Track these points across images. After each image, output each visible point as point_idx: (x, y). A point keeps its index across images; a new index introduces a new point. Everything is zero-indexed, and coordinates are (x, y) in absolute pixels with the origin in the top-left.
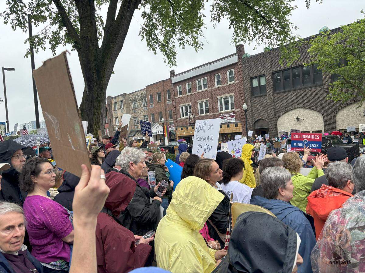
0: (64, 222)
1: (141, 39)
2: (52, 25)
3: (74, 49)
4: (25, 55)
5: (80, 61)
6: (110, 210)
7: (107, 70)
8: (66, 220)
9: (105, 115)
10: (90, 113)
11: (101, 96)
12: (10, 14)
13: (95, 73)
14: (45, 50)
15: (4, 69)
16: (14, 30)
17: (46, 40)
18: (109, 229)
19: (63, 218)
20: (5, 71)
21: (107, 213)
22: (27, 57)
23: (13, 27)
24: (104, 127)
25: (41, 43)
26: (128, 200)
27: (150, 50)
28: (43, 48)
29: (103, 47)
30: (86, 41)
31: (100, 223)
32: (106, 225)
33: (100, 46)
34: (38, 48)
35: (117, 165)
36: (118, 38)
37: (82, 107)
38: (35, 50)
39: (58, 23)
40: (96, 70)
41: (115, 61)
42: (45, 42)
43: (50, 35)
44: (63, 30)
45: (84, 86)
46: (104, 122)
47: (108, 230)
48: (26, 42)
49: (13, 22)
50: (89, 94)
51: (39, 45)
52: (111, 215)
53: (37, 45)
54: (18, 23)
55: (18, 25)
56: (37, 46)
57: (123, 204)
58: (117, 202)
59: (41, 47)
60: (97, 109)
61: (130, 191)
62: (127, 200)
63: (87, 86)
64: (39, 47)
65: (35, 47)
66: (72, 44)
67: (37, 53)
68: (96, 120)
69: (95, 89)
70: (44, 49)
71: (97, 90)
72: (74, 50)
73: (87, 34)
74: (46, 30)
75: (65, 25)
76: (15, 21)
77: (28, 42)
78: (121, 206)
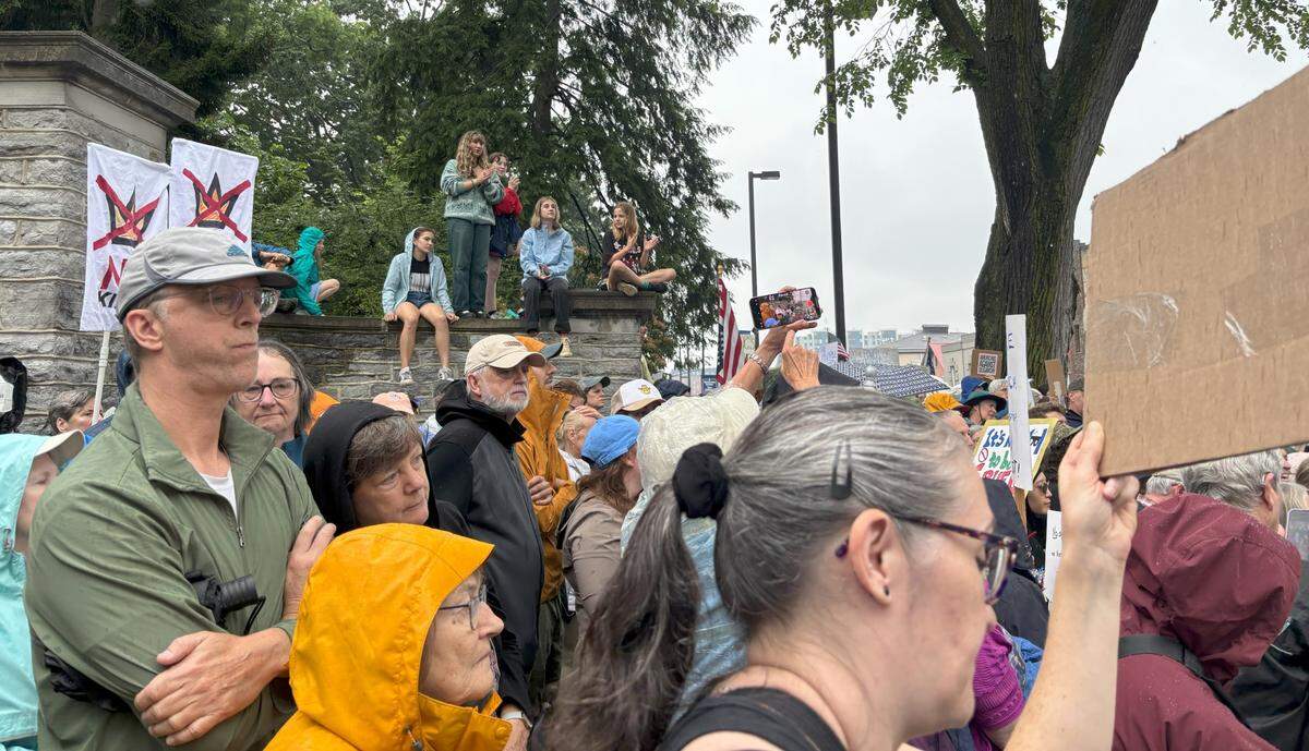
0: (994, 671)
1: (1212, 11)
2: (897, 20)
3: (963, 84)
4: (816, 128)
5: (982, 122)
6: (1193, 652)
7: (1079, 142)
8: (1002, 665)
9: (1069, 304)
10: (1016, 300)
11: (1055, 238)
12: (784, 13)
13: (1034, 156)
14: (870, 106)
15: (752, 176)
16: (794, 56)
17: (876, 73)
18: (1203, 730)
19: (993, 657)
20: (756, 180)
21: (1183, 662)
22: (821, 132)
23: (791, 48)
24: (1065, 349)
25: (861, 85)
26: (1271, 623)
27: (1254, 47)
28: (865, 99)
29: (1064, 63)
30: (1007, 51)
31: (1159, 697)
32: (1187, 708)
33: (1051, 61)
34: (852, 101)
35: (1154, 492)
36: (1122, 22)
37: (986, 279)
38: (841, 110)
39: (915, 10)
40: (1038, 146)
41: (1109, 110)
42: (873, 79)
43: (890, 53)
44: (931, 29)
45: (994, 204)
46: (1065, 331)
47: (1199, 733)
48: (817, 91)
49: (792, 33)
50: (1014, 231)
51: (854, 92)
52: (1200, 673)
53: (850, 91)
54: (804, 32)
55: (805, 39)
56: (851, 94)
57: (1247, 635)
58: (1225, 623)
59: (861, 97)
60: (1041, 283)
61: (1279, 584)
62: (1264, 620)
63: (1005, 204)
64: (856, 98)
65: (844, 101)
66: (954, 70)
67: (850, 116)
68: (1036, 323)
69: (1034, 213)
70: (870, 101)
71: (1042, 214)
72: (965, 87)
73: (1009, 30)
74: (878, 41)
75: (935, 13)
76: (799, 30)
77: (824, 88)
78: (1240, 643)
